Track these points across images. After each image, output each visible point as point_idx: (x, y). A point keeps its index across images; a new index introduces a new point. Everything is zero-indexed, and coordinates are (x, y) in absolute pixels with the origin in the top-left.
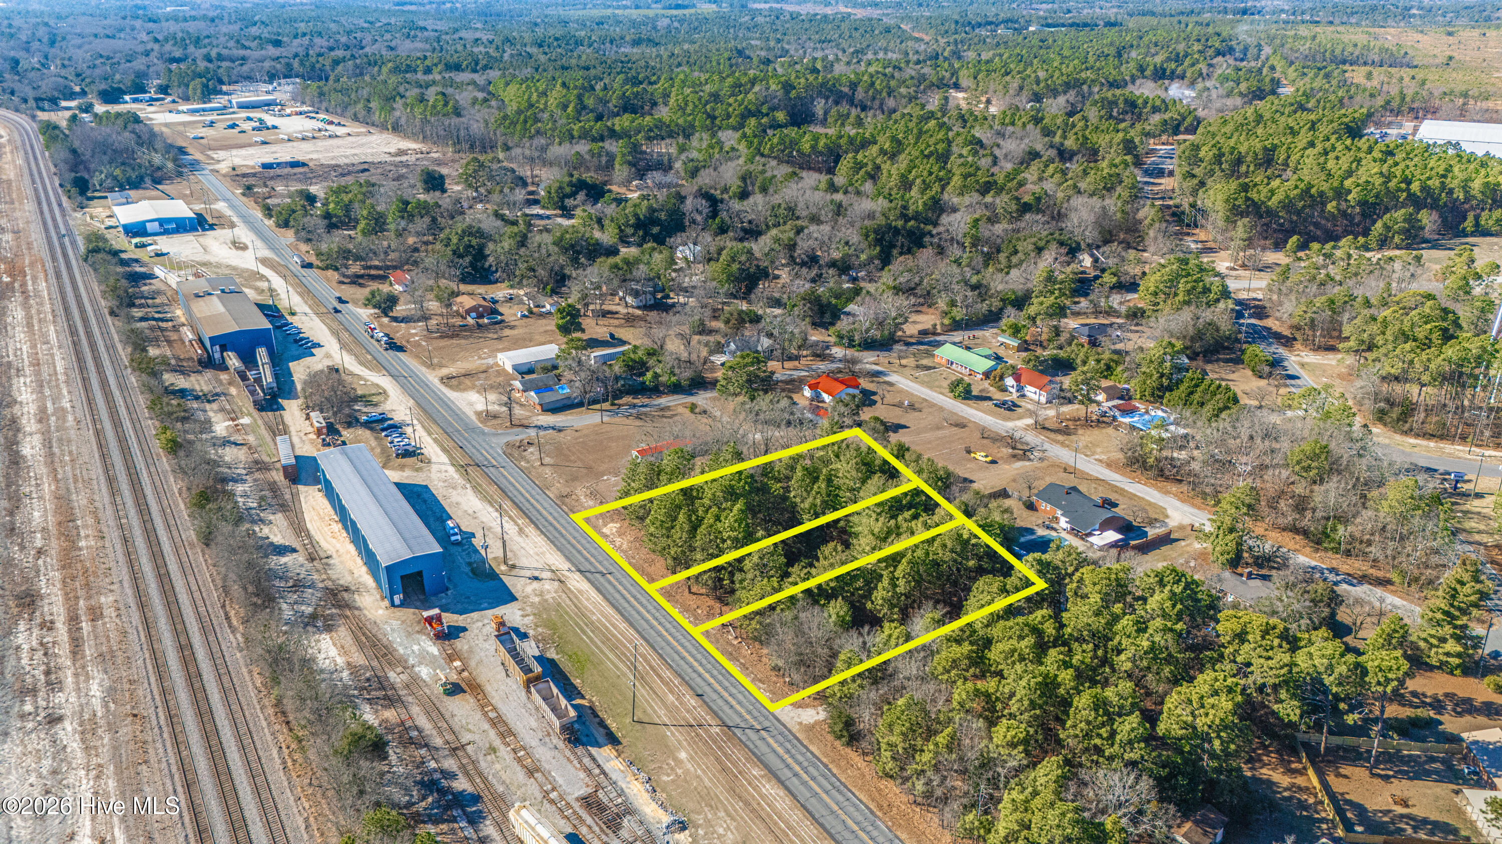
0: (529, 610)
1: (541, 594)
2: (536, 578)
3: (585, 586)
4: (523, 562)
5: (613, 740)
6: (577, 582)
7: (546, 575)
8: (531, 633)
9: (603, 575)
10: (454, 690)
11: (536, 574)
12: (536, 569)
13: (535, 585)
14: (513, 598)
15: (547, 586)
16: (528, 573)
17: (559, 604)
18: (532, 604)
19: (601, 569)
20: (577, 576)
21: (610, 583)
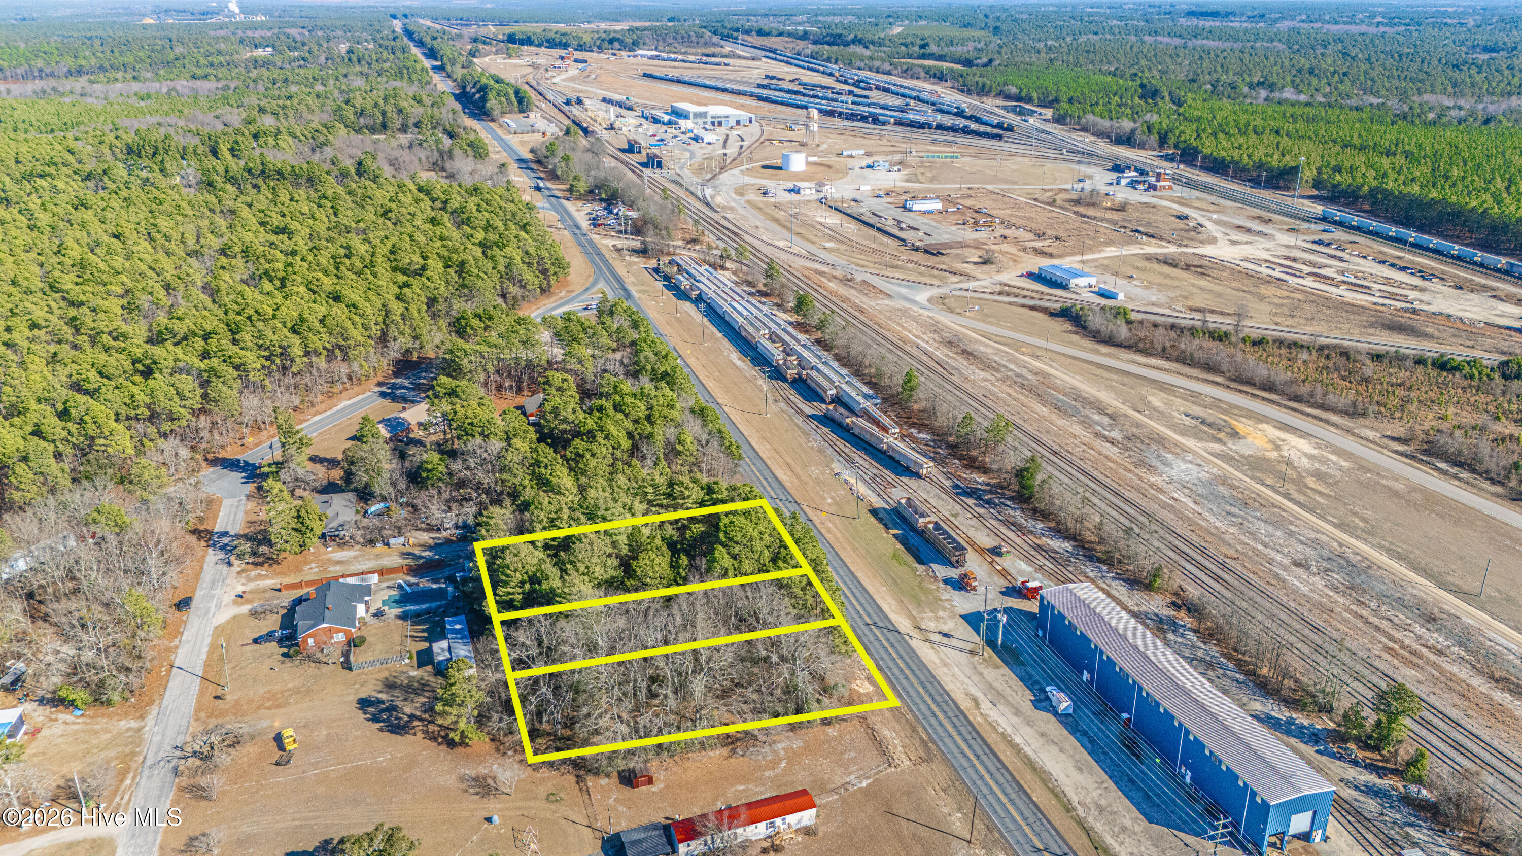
0: (947, 605)
1: (937, 618)
2: (946, 635)
3: (893, 616)
4: (963, 658)
5: (874, 512)
6: (903, 624)
7: (936, 638)
8: (941, 585)
9: (874, 624)
10: (996, 552)
11: (945, 640)
12: (946, 646)
13: (945, 629)
14: (964, 617)
15: (932, 625)
16: (954, 642)
17: (919, 605)
18: (944, 609)
19: (875, 630)
20: (902, 629)
21: (869, 614)
